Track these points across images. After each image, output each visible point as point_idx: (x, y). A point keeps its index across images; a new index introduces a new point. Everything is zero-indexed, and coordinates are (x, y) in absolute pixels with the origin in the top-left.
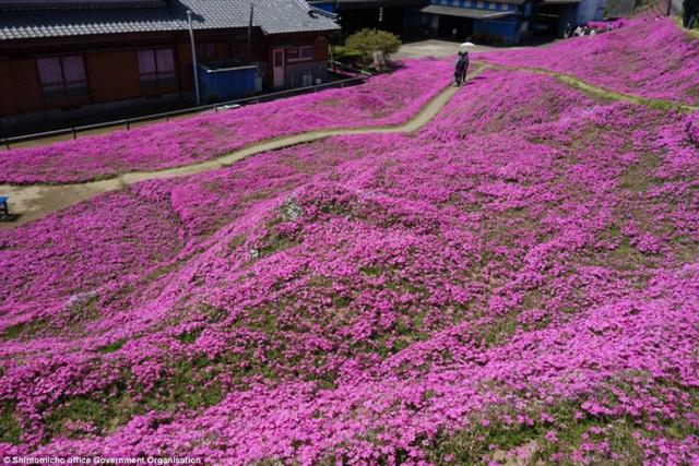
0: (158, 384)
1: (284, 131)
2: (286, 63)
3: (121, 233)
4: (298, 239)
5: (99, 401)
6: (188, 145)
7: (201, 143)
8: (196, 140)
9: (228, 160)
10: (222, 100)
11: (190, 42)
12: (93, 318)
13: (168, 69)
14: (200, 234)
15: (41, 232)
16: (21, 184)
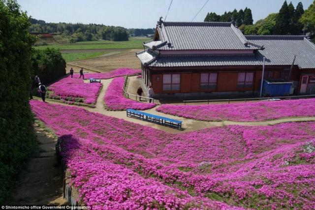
0: (244, 199)
1: (303, 114)
2: (309, 82)
3: (220, 144)
4: (311, 162)
5: (221, 196)
6: (254, 114)
7: (259, 113)
8: (257, 112)
9: (272, 123)
10: (272, 96)
11: (262, 70)
12: (209, 172)
13: (250, 81)
14: (254, 152)
15: (191, 137)
16: (187, 118)
